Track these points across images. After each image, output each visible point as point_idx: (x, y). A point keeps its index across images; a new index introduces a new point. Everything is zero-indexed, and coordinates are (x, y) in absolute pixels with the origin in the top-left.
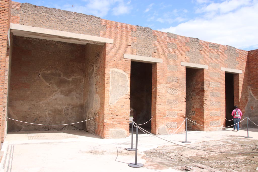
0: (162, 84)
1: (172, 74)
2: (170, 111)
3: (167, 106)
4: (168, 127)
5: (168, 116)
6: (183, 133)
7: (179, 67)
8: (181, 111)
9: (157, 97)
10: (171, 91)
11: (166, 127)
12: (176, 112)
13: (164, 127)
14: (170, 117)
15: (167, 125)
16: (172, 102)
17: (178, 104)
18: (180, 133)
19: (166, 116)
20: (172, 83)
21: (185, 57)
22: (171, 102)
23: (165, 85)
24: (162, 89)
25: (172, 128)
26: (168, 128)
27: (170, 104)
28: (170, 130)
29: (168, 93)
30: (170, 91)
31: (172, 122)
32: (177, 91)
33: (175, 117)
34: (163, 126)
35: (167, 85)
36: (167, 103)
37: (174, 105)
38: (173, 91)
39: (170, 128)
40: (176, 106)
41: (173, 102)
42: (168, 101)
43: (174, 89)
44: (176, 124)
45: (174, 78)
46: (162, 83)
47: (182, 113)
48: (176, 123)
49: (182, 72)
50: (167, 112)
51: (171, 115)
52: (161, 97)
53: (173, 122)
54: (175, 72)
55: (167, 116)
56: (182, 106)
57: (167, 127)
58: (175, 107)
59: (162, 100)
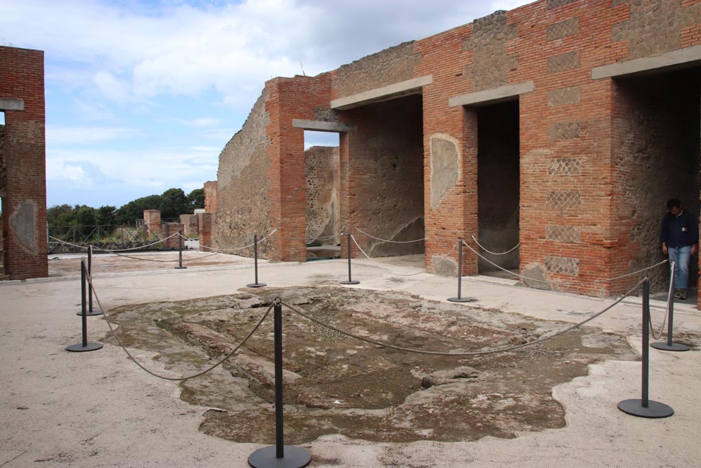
0: (534, 151)
1: (561, 115)
2: (557, 225)
3: (549, 210)
4: (552, 269)
5: (551, 240)
6: (598, 295)
7: (585, 87)
8: (595, 225)
9: (522, 187)
10: (560, 166)
11: (544, 268)
12: (576, 228)
13: (538, 267)
14: (557, 241)
15: (547, 264)
16: (562, 198)
17: (583, 203)
18: (590, 294)
19: (545, 238)
20: (562, 143)
21: (610, 47)
22: (560, 199)
23: (541, 150)
24: (532, 165)
25: (563, 272)
26: (549, 272)
27: (556, 203)
28: (555, 280)
29: (550, 173)
30: (555, 166)
31: (562, 256)
32: (578, 164)
33: (572, 242)
34: (537, 264)
35: (546, 151)
36: (547, 202)
37: (568, 208)
38: (567, 165)
39: (558, 272)
40: (573, 210)
41: (565, 200)
42: (551, 196)
43: (570, 160)
44: (575, 265)
45: (569, 126)
46: (534, 147)
47: (597, 234)
48: (577, 260)
49: (596, 101)
50: (548, 227)
51: (559, 237)
52: (531, 186)
53: (566, 258)
54: (573, 105)
55: (547, 237)
56: (597, 211)
57: (549, 268)
58: (573, 212)
59: (534, 195)
